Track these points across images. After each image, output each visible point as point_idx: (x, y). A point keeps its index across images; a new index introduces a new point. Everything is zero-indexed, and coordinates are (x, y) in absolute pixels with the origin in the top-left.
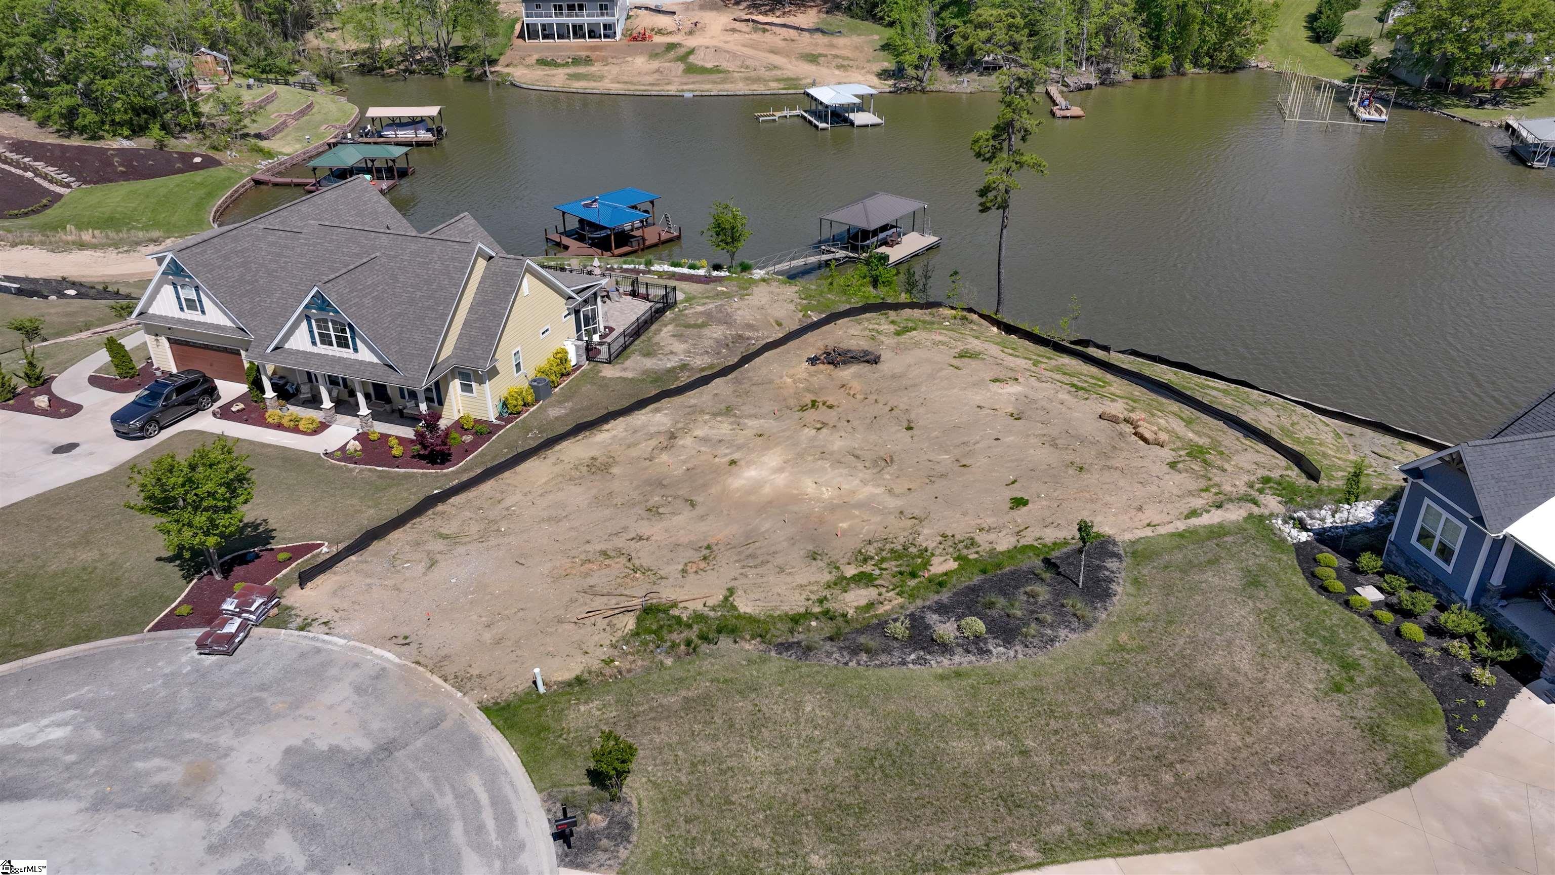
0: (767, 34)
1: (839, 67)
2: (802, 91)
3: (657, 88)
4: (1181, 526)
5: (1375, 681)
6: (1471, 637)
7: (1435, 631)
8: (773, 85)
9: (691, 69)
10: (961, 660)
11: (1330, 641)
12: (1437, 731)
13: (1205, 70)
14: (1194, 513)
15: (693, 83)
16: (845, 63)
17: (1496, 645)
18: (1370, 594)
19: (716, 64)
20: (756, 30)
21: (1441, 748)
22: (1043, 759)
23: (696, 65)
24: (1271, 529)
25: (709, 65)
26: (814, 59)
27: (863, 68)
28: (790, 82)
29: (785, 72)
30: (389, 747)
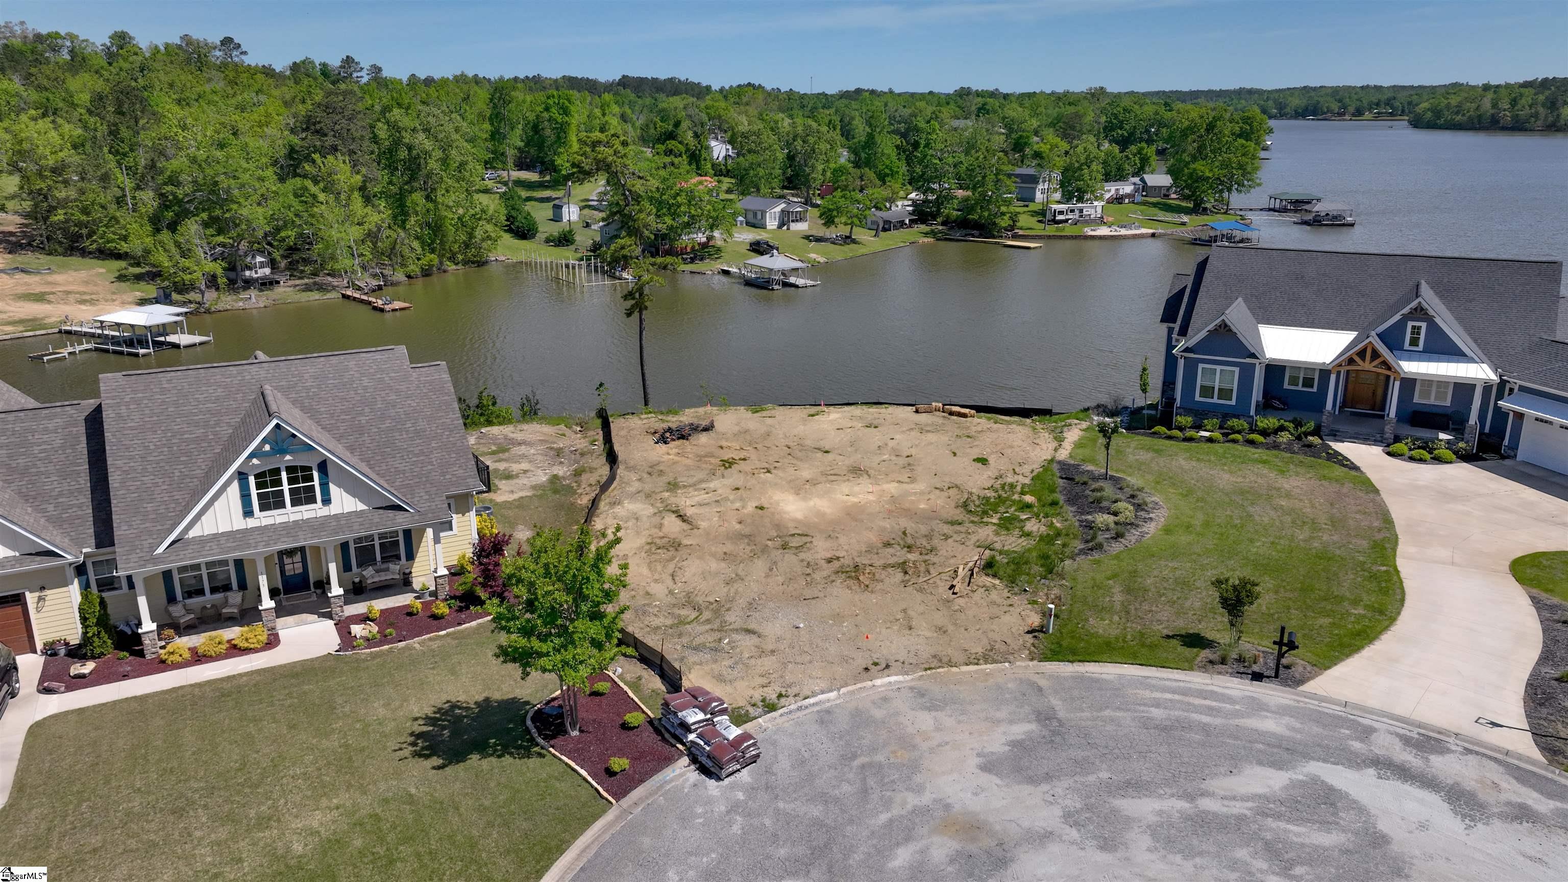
1: (84, 302)
2: (57, 330)
4: (1068, 446)
5: (1286, 463)
6: (1283, 429)
7: (1260, 432)
8: (8, 328)
10: (1151, 525)
11: (1238, 457)
12: (1341, 468)
13: (460, 267)
16: (87, 298)
17: (1299, 426)
18: (1207, 434)
21: (1354, 473)
26: (40, 298)
27: (114, 300)
28: (30, 323)
29: (12, 314)
30: (1045, 717)
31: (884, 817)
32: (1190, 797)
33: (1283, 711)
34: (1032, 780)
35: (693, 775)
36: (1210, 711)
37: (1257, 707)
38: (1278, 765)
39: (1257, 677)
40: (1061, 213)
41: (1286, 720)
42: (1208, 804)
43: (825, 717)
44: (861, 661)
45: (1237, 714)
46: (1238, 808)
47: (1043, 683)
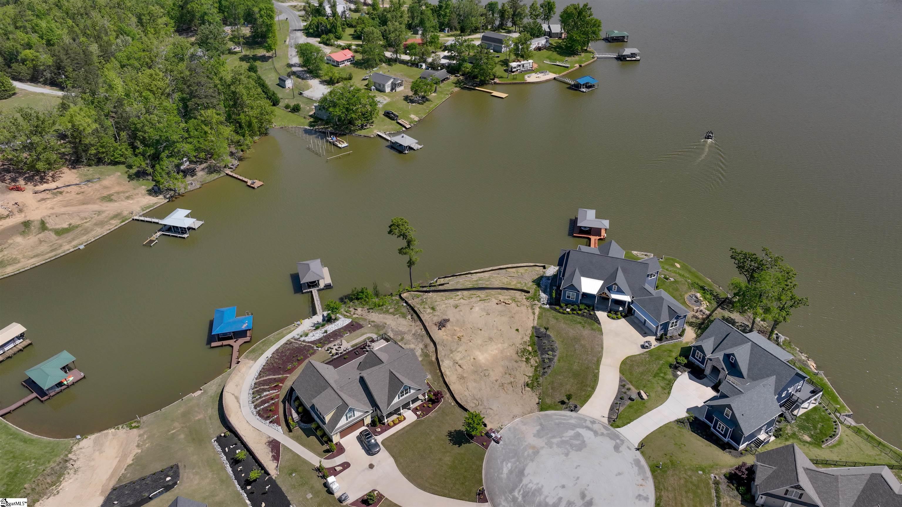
0: (64, 194)
1: (128, 198)
2: (131, 219)
3: (60, 251)
4: (536, 318)
5: (585, 323)
6: (585, 309)
7: (580, 310)
8: (113, 222)
9: (59, 232)
10: (556, 359)
11: (575, 321)
12: (596, 324)
14: (534, 313)
15: (73, 239)
16: (127, 195)
17: (589, 308)
18: (568, 310)
19: (67, 223)
20: (55, 194)
21: (599, 326)
22: (581, 362)
23: (58, 229)
24: (544, 308)
25: (65, 226)
26: (108, 199)
27: (138, 194)
28: (119, 217)
29: (108, 212)
30: (541, 424)
31: (522, 447)
32: (561, 438)
33: (576, 418)
34: (540, 438)
35: (495, 444)
36: (565, 419)
37: (571, 417)
38: (573, 430)
39: (572, 411)
40: (515, 68)
41: (576, 420)
42: (564, 439)
43: (510, 429)
44: (512, 416)
45: (568, 420)
46: (568, 439)
47: (540, 417)
